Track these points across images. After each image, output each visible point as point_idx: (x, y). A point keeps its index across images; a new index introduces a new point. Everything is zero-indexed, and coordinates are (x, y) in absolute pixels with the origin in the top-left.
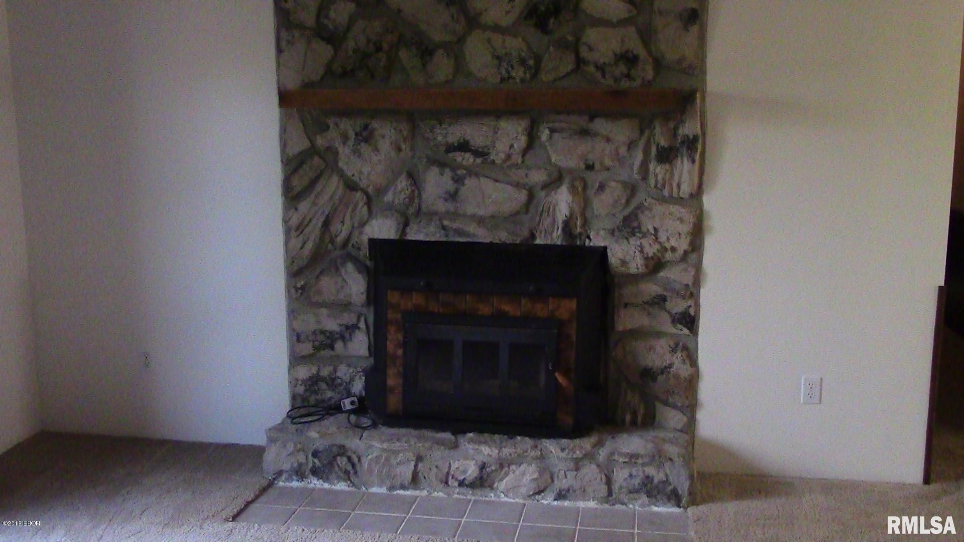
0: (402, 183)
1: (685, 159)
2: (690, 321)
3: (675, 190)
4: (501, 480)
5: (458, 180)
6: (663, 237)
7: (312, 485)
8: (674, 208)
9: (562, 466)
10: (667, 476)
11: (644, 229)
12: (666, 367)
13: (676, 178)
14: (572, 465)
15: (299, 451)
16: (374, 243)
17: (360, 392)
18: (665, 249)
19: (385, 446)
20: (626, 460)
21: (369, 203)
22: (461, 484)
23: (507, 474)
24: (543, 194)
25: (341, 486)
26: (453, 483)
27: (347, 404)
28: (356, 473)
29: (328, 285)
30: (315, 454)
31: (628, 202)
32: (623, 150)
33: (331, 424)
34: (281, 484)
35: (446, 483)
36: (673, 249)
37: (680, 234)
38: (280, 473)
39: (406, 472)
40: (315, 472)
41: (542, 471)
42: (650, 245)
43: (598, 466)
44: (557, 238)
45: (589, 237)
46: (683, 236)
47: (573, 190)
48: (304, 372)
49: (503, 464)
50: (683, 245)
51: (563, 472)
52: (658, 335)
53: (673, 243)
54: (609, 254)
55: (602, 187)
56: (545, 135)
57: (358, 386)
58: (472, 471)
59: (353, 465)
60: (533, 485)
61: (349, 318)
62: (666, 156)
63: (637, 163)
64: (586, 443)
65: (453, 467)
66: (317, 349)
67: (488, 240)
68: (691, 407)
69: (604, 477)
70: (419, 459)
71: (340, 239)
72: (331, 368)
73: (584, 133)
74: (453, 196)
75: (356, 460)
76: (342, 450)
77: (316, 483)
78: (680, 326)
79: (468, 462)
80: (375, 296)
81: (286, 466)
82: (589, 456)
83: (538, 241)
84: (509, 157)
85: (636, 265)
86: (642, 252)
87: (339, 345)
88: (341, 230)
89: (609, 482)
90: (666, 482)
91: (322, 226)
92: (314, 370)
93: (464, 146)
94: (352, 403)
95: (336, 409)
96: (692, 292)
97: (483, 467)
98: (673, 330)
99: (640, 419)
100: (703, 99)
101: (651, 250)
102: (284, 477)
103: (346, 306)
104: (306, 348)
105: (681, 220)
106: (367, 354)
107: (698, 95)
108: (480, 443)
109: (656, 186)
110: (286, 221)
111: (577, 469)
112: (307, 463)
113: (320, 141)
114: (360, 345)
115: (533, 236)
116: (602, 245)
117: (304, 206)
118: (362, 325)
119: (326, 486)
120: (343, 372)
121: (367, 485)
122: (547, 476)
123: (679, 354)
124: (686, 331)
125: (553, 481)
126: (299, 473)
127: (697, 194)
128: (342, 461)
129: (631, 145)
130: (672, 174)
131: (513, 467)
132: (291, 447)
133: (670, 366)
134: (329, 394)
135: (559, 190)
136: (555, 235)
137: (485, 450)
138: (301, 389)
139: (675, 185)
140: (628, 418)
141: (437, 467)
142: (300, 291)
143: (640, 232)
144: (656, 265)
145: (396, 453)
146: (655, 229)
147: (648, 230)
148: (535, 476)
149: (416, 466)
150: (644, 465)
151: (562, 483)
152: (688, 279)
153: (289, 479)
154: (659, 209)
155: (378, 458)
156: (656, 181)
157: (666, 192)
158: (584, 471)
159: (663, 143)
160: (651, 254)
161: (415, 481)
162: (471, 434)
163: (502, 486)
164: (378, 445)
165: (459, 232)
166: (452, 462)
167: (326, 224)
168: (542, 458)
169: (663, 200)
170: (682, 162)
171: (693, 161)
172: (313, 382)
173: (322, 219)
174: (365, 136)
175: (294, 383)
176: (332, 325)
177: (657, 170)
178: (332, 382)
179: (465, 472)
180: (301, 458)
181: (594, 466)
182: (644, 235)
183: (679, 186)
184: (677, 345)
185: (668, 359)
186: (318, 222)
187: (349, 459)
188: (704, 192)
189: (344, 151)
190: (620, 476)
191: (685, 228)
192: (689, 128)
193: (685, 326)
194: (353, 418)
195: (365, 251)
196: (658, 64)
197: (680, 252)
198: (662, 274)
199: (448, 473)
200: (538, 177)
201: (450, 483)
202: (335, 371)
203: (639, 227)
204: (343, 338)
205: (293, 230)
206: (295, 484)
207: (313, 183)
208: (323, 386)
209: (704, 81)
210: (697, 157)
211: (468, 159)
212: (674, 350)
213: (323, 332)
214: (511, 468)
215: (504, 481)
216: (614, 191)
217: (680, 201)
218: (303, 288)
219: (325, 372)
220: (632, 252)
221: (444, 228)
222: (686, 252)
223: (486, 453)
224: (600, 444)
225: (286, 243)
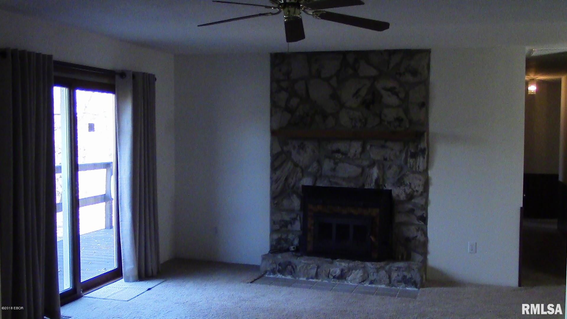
0: (315, 164)
1: (421, 157)
2: (424, 219)
3: (417, 168)
4: (349, 276)
5: (336, 164)
6: (413, 186)
7: (278, 277)
8: (417, 175)
9: (371, 271)
10: (411, 275)
11: (406, 183)
12: (415, 237)
13: (418, 164)
14: (375, 271)
15: (273, 263)
16: (304, 187)
17: (297, 244)
18: (414, 191)
19: (306, 262)
20: (396, 269)
21: (303, 171)
22: (334, 277)
23: (351, 274)
24: (368, 169)
25: (289, 277)
26: (331, 277)
27: (292, 248)
28: (294, 272)
29: (285, 203)
30: (280, 265)
31: (400, 173)
32: (398, 153)
33: (286, 255)
34: (266, 276)
35: (328, 277)
36: (417, 191)
37: (419, 185)
38: (266, 272)
39: (313, 272)
40: (280, 272)
41: (364, 273)
42: (408, 189)
43: (386, 271)
44: (373, 186)
45: (385, 186)
46: (421, 186)
47: (379, 168)
48: (276, 236)
49: (350, 270)
50: (421, 189)
51: (372, 273)
52: (412, 224)
53: (417, 188)
54: (393, 192)
55: (390, 167)
56: (368, 147)
57: (296, 242)
58: (338, 272)
59: (294, 269)
60: (361, 278)
61: (293, 215)
62: (414, 156)
63: (403, 158)
64: (382, 264)
65: (331, 271)
66: (281, 227)
67: (346, 186)
68: (425, 253)
69: (388, 276)
70: (318, 267)
71: (292, 185)
72: (286, 235)
73: (383, 147)
74: (334, 170)
75: (295, 267)
76: (290, 263)
77: (279, 276)
78: (421, 221)
79: (337, 269)
80: (304, 207)
81: (269, 269)
82: (382, 268)
83: (366, 187)
84: (355, 155)
85: (403, 197)
86: (405, 192)
87: (289, 226)
88: (292, 181)
89: (390, 277)
90: (411, 278)
91: (285, 180)
92: (280, 236)
93: (338, 151)
94: (294, 248)
95: (288, 250)
96: (425, 208)
97: (342, 270)
98: (417, 222)
99: (405, 257)
100: (428, 135)
101: (408, 191)
102: (268, 273)
103: (292, 211)
104: (277, 227)
105: (420, 180)
106: (300, 230)
107: (425, 134)
108: (341, 262)
109: (410, 167)
110: (271, 178)
111: (378, 272)
112: (276, 268)
113: (285, 148)
114: (297, 226)
115: (364, 185)
116: (390, 189)
117: (278, 173)
118: (298, 218)
119: (283, 277)
120: (290, 236)
121: (299, 277)
122: (366, 275)
123: (420, 232)
124: (423, 223)
125: (368, 277)
126: (273, 272)
127: (426, 170)
128: (289, 267)
129: (401, 152)
130: (416, 163)
131: (354, 271)
132: (271, 262)
133: (416, 236)
134: (285, 245)
135: (374, 168)
136: (372, 185)
137: (343, 264)
138: (274, 243)
139: (417, 167)
140: (400, 257)
141: (325, 270)
142: (276, 205)
143: (404, 184)
144: (410, 197)
145: (309, 264)
146: (410, 184)
147: (407, 184)
148: (361, 275)
149: (317, 270)
150: (403, 271)
151: (372, 278)
152: (423, 202)
153: (270, 274)
154: (411, 175)
155: (303, 267)
156: (410, 165)
157: (414, 169)
158: (380, 273)
159: (413, 151)
160: (408, 193)
161: (317, 276)
162: (338, 260)
163: (349, 278)
164: (304, 262)
165: (336, 183)
166: (330, 268)
167: (286, 179)
168: (364, 268)
169: (414, 172)
170: (420, 158)
171: (424, 158)
172: (279, 240)
173: (285, 178)
174: (302, 147)
175: (272, 240)
176: (287, 218)
177: (411, 161)
178: (286, 240)
179: (335, 272)
180: (274, 266)
181: (384, 271)
182: (406, 185)
183: (419, 167)
184: (419, 228)
185: (415, 234)
186: (283, 179)
187: (292, 267)
188: (429, 169)
189: (294, 153)
190: (394, 275)
191: (421, 183)
192: (423, 145)
193: (422, 221)
194: (294, 253)
195: (300, 190)
196: (411, 122)
197: (420, 192)
198: (413, 201)
199: (329, 273)
200: (366, 163)
201: (330, 277)
202: (288, 236)
203: (404, 182)
204: (291, 223)
205: (273, 181)
206: (272, 276)
207: (282, 164)
208: (283, 242)
209: (428, 129)
210: (425, 157)
211: (340, 156)
212: (418, 230)
213: (283, 221)
214: (353, 271)
215: (350, 277)
216: (394, 168)
217: (420, 173)
218: (276, 204)
219: (284, 236)
220: (401, 192)
221: (330, 181)
222: (422, 192)
223: (344, 265)
224: (387, 264)
225: (271, 187)
